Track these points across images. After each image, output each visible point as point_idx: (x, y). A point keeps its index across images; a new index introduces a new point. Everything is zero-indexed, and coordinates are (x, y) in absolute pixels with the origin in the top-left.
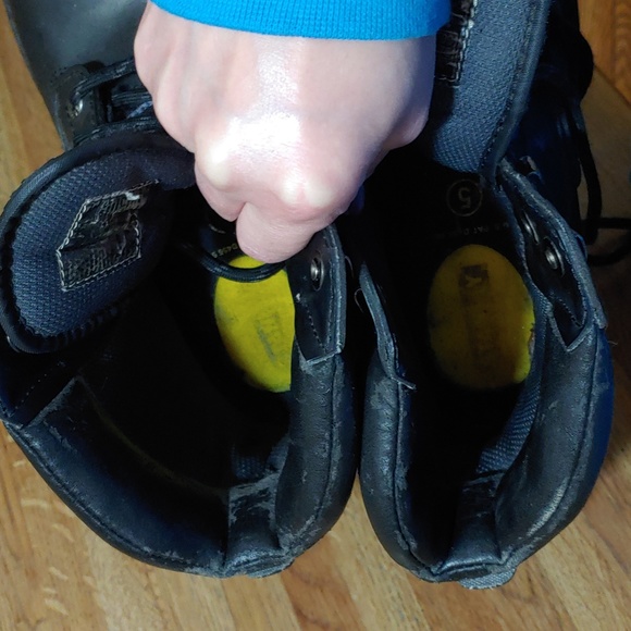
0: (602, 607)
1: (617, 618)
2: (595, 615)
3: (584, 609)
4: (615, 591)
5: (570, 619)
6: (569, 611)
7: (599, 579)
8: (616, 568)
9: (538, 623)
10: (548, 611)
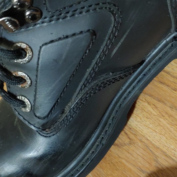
0: (162, 128)
1: (172, 129)
2: (161, 134)
3: (155, 134)
4: (164, 116)
5: (151, 143)
6: (149, 138)
7: (154, 115)
8: (159, 105)
9: (139, 153)
10: (140, 144)
